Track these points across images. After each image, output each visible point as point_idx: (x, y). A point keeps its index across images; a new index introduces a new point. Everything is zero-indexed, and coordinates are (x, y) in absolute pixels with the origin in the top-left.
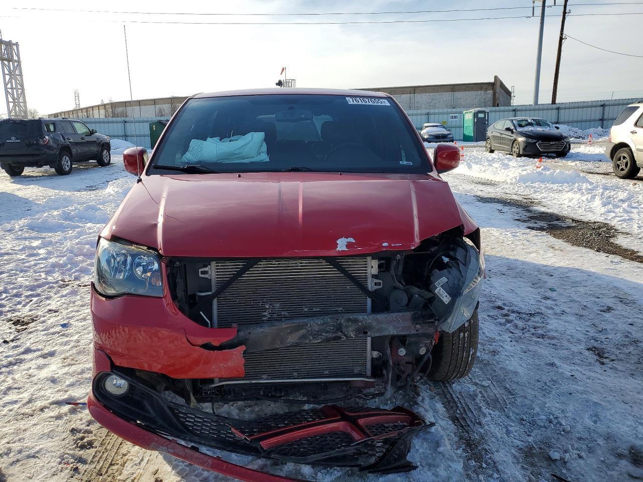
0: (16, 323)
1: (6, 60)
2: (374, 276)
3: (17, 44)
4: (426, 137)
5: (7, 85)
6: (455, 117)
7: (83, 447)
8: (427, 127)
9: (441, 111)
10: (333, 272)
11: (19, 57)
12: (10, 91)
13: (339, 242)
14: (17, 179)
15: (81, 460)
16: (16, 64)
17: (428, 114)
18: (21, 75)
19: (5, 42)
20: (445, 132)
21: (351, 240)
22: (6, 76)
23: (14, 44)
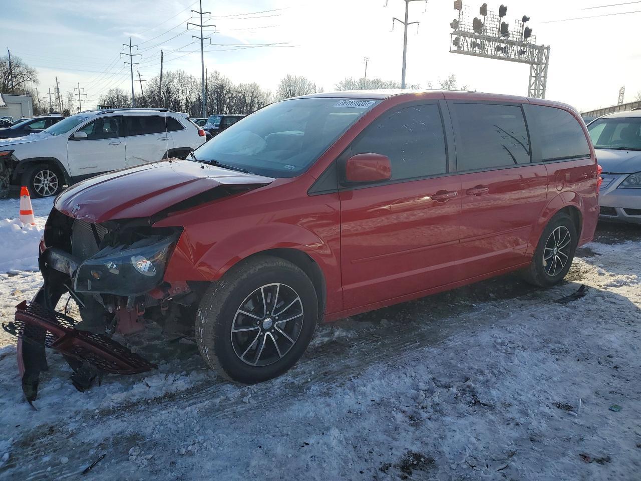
1: (535, 63)
3: (548, 48)
5: (531, 86)
11: (547, 59)
12: (533, 92)
16: (543, 66)
18: (545, 77)
19: (538, 47)
22: (532, 78)
23: (545, 48)
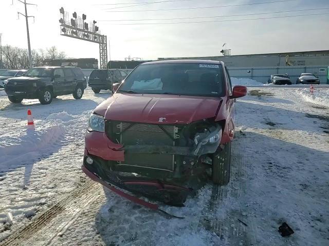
0: (77, 145)
1: (101, 43)
2: (176, 133)
3: (106, 37)
4: (302, 81)
5: (101, 54)
6: (323, 70)
7: (82, 182)
8: (303, 75)
9: (314, 66)
10: (160, 130)
11: (106, 42)
12: (102, 57)
13: (160, 119)
14: (97, 94)
15: (80, 185)
16: (105, 45)
17: (305, 68)
18: (106, 50)
19: (102, 35)
20: (314, 78)
21: (164, 118)
22: (101, 50)
